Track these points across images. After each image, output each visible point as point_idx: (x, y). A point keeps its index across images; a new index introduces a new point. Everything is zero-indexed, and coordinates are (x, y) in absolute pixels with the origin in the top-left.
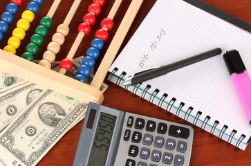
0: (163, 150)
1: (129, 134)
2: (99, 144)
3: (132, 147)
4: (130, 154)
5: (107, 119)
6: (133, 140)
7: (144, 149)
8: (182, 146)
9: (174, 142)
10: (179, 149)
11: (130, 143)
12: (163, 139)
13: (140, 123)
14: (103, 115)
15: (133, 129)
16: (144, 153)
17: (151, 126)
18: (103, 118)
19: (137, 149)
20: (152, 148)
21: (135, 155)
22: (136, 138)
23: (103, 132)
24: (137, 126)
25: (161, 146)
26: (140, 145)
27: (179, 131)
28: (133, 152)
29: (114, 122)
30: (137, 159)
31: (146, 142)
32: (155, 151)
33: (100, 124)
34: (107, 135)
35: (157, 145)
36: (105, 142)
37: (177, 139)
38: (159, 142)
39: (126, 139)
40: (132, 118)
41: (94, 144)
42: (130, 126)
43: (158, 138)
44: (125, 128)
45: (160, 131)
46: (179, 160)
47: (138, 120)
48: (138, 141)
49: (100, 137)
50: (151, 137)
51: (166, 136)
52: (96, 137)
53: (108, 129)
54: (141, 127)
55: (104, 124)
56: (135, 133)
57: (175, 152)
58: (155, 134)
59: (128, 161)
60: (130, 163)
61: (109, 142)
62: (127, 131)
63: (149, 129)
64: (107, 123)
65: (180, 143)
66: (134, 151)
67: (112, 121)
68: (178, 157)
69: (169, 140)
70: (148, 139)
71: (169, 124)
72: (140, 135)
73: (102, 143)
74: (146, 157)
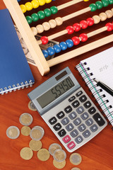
0: (83, 122)
2: (54, 91)
3: (69, 107)
4: (65, 109)
6: (73, 104)
7: (74, 113)
8: (94, 128)
9: (92, 122)
10: (92, 128)
11: (70, 104)
12: (88, 116)
14: (69, 79)
15: (77, 99)
16: (73, 115)
17: (88, 104)
19: (71, 109)
20: (79, 116)
21: (67, 112)
22: (75, 104)
23: (61, 87)
24: (81, 99)
25: (84, 118)
26: (74, 110)
27: (99, 119)
28: (68, 110)
29: (71, 87)
30: (67, 115)
31: (78, 110)
32: (79, 119)
33: (63, 81)
34: (62, 90)
35: (83, 116)
36: (58, 93)
37: (95, 123)
38: (85, 116)
39: (70, 100)
40: (82, 93)
41: (52, 89)
42: (77, 95)
43: (86, 114)
44: (74, 94)
45: (90, 111)
46: (87, 134)
47: (84, 96)
48: (75, 107)
49: (58, 88)
50: (83, 110)
51: (91, 116)
52: (56, 87)
53: (65, 88)
54: (82, 101)
55: (65, 83)
56: (77, 101)
57: (88, 128)
59: (62, 112)
60: (62, 114)
61: (60, 95)
62: (74, 97)
63: (85, 105)
64: (67, 84)
65: (95, 125)
66: (68, 109)
67: (70, 85)
68: (88, 131)
69: (90, 119)
70: (81, 110)
71: (98, 111)
72: (78, 104)
73: (56, 92)
74: (72, 118)
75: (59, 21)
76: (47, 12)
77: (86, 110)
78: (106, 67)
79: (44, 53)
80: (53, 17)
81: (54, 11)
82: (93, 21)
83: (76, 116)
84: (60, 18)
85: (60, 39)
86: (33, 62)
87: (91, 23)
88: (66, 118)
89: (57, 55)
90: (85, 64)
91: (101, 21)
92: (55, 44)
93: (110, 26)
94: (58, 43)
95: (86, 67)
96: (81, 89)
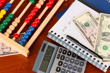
0: (74, 65)
1: (59, 56)
2: (46, 59)
3: (60, 62)
4: (59, 64)
5: (51, 49)
6: (61, 59)
7: (65, 63)
8: (82, 64)
9: (79, 62)
10: (80, 65)
11: (59, 60)
12: (74, 60)
13: (65, 52)
14: (49, 47)
15: (61, 54)
16: (65, 65)
17: (69, 53)
18: (49, 48)
19: (62, 63)
20: (69, 63)
21: (61, 65)
22: (62, 58)
23: (48, 54)
24: (63, 53)
25: (72, 62)
26: (64, 61)
28: (60, 64)
29: (53, 50)
30: (62, 67)
31: (66, 60)
32: (70, 65)
33: (47, 50)
34: (50, 55)
36: (48, 58)
38: (72, 61)
39: (58, 58)
40: (62, 49)
41: (44, 59)
42: (60, 52)
43: (72, 59)
44: (58, 53)
46: (80, 70)
48: (63, 59)
49: (47, 56)
50: (69, 58)
52: (45, 56)
53: (51, 53)
54: (65, 54)
55: (49, 50)
56: (62, 56)
57: (78, 66)
59: (58, 67)
60: (59, 68)
61: (50, 58)
62: (59, 54)
63: (68, 55)
64: (50, 50)
66: (60, 63)
67: (52, 50)
68: (79, 68)
70: (67, 59)
72: (64, 57)
73: (47, 59)
74: (65, 67)
75: (18, 20)
76: (8, 19)
77: (71, 57)
78: (66, 27)
79: (20, 44)
80: (13, 20)
81: (12, 16)
82: (37, 8)
83: (67, 64)
84: (17, 18)
85: (24, 30)
86: (17, 52)
87: (37, 10)
88: (63, 69)
89: (28, 40)
90: (52, 32)
91: (42, 6)
92: (23, 35)
93: (48, 5)
94: (25, 33)
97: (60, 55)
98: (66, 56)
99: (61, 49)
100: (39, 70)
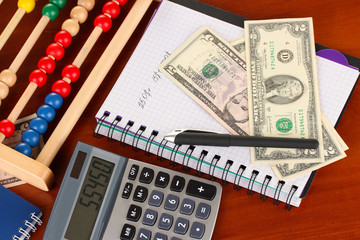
0: (177, 214)
1: (131, 189)
2: (86, 200)
3: (132, 208)
4: (129, 217)
5: (102, 167)
6: (136, 198)
7: (149, 211)
8: (203, 210)
9: (193, 203)
10: (199, 215)
11: (131, 201)
12: (177, 199)
13: (146, 175)
14: (96, 161)
15: (137, 183)
16: (149, 216)
17: (162, 179)
18: (96, 165)
19: (139, 210)
20: (161, 210)
21: (135, 219)
22: (140, 195)
23: (93, 184)
24: (143, 180)
25: (172, 208)
26: (145, 206)
27: (201, 189)
28: (133, 214)
29: (110, 172)
30: (139, 225)
31: (153, 202)
32: (165, 215)
33: (90, 173)
34: (99, 189)
35: (169, 206)
36: (95, 198)
37: (198, 201)
38: (172, 202)
39: (126, 196)
40: (137, 167)
41: (80, 200)
42: (132, 177)
43: (171, 197)
44: (125, 180)
45: (174, 188)
46: (198, 230)
47: (145, 170)
48: (142, 200)
49: (89, 191)
50: (162, 195)
51: (183, 195)
52: (83, 191)
53: (102, 180)
54: (147, 180)
55: (96, 173)
56: (139, 188)
57: (193, 219)
58: (167, 191)
59: (126, 226)
60: (129, 229)
61: (101, 199)
62: (128, 184)
63: (159, 184)
64: (100, 172)
65: (202, 205)
66: (135, 213)
67: (107, 170)
68: (196, 225)
69: (186, 201)
70: (156, 197)
71: (188, 178)
72: (145, 191)
73: (91, 200)
74: (151, 223)
75: (8, 77)
78: (147, 92)
79: (20, 150)
82: (67, 34)
83: (156, 214)
84: (6, 71)
86: (15, 179)
87: (66, 40)
88: (142, 230)
89: (46, 136)
90: (107, 114)
91: (81, 25)
92: (28, 122)
93: (103, 21)
94: (35, 115)
95: (111, 119)
96: (132, 162)
97: (131, 185)
98: (151, 187)
99: (134, 166)
100: (65, 237)
